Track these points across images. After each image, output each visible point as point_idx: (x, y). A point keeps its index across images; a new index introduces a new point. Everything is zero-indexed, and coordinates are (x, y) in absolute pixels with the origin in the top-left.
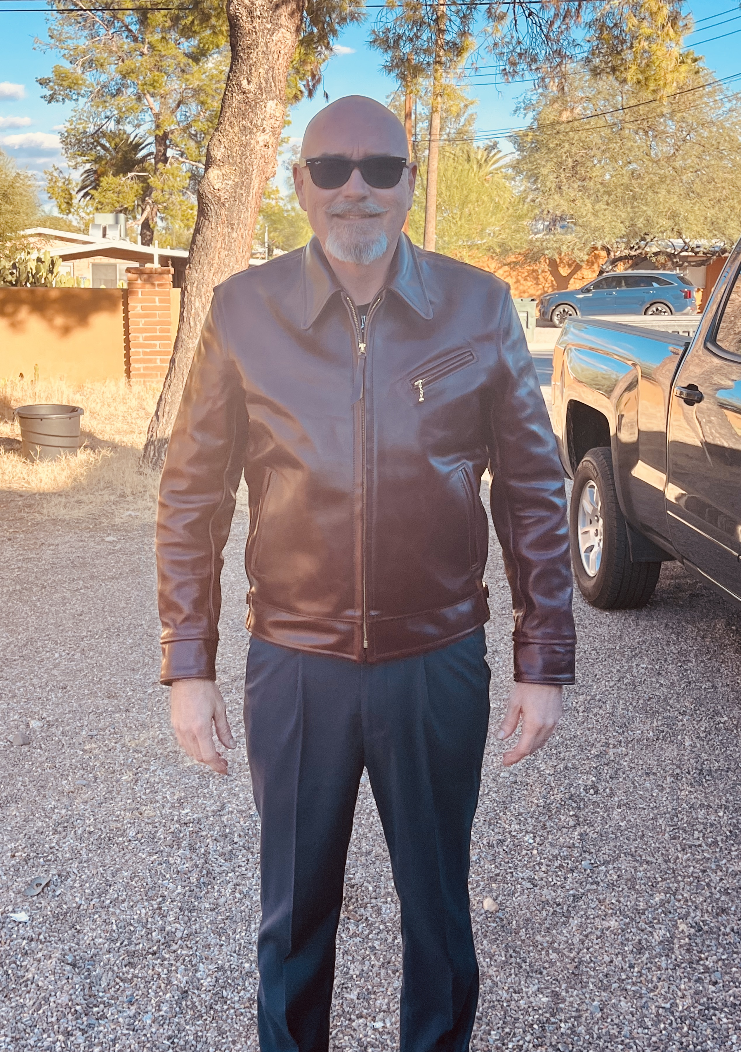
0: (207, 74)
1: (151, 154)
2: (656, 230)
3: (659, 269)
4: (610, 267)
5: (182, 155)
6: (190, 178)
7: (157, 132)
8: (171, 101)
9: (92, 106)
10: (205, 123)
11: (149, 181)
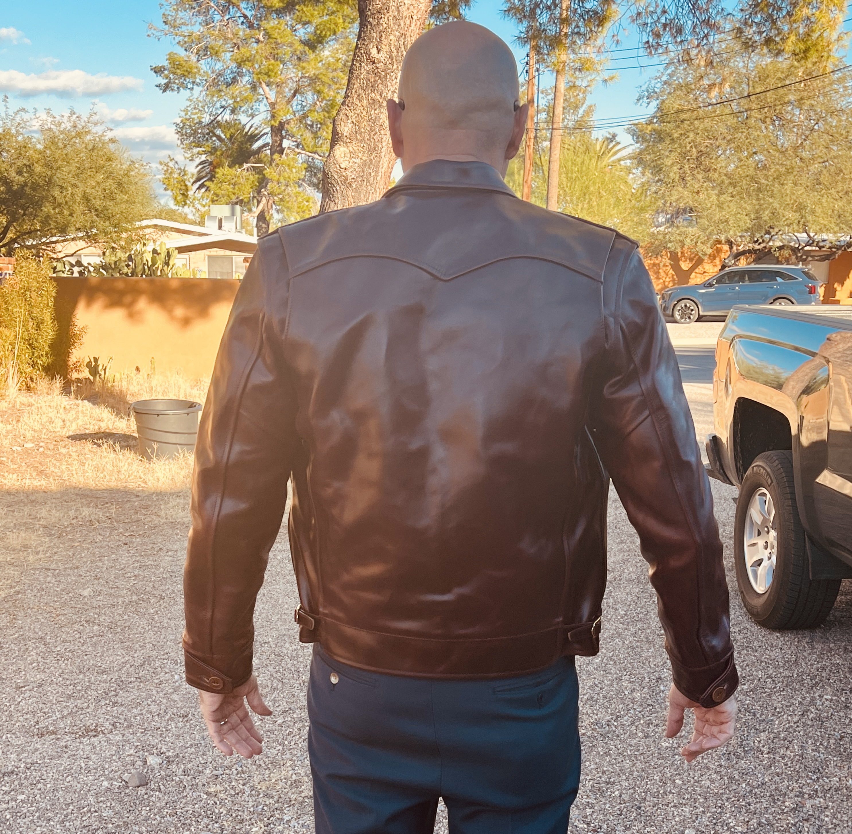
0: (324, 62)
1: (267, 144)
2: (782, 223)
3: (782, 264)
4: (733, 262)
5: (297, 146)
6: (306, 169)
7: (273, 122)
8: (287, 90)
9: (207, 95)
10: (321, 114)
11: (264, 172)
